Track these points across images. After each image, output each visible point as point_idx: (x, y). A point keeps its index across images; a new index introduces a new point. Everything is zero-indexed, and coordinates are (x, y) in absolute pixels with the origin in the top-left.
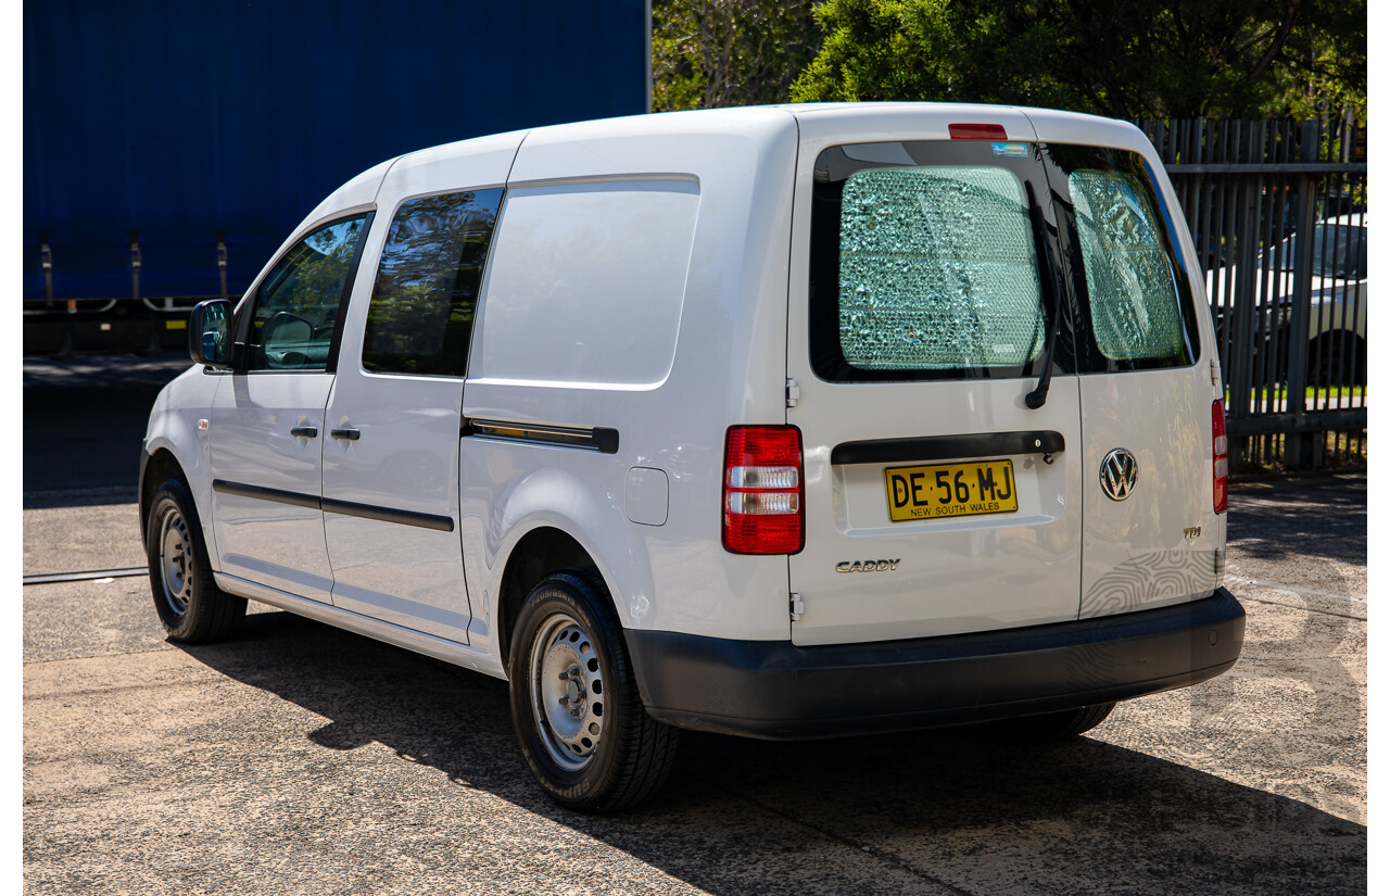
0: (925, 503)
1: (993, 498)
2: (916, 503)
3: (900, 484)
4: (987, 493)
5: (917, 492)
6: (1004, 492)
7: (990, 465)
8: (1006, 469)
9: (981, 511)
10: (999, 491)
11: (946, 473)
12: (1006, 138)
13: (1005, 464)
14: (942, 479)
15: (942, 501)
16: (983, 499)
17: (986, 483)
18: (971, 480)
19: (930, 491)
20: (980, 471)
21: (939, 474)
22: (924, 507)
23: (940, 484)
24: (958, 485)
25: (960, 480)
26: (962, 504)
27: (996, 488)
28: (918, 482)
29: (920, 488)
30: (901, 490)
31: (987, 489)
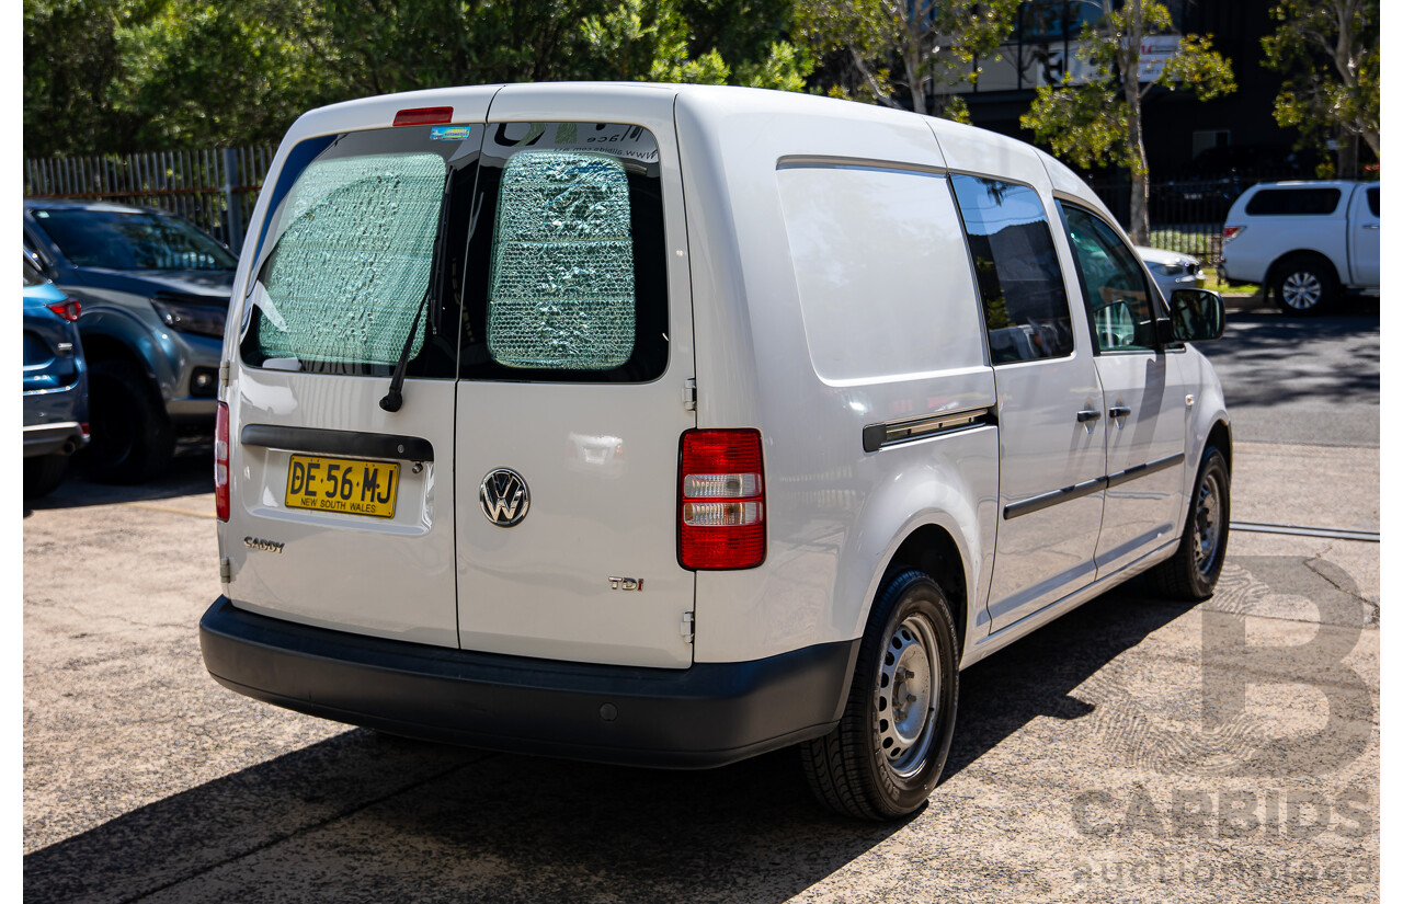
0: (314, 494)
1: (372, 500)
2: (308, 493)
3: (299, 473)
4: (368, 494)
5: (311, 482)
6: (384, 496)
7: (377, 465)
8: (391, 472)
9: (358, 511)
10: (379, 494)
11: (337, 468)
13: (392, 467)
14: (334, 473)
15: (328, 494)
16: (363, 499)
17: (370, 483)
18: (357, 478)
19: (321, 485)
20: (367, 470)
21: (332, 467)
22: (313, 498)
23: (330, 477)
24: (345, 481)
25: (348, 477)
26: (344, 501)
27: (377, 491)
28: (314, 472)
29: (313, 478)
30: (298, 478)
31: (369, 490)
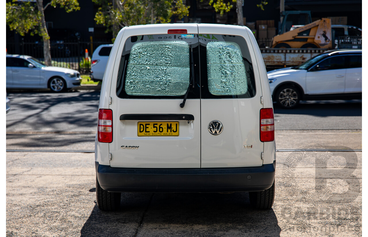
0: (149, 132)
1: (171, 132)
2: (146, 132)
3: (142, 126)
4: (169, 130)
5: (147, 129)
6: (175, 130)
7: (171, 123)
8: (176, 124)
9: (166, 135)
10: (173, 130)
11: (157, 124)
12: (187, 33)
13: (176, 123)
14: (155, 126)
15: (154, 131)
16: (167, 132)
17: (169, 127)
18: (165, 127)
19: (151, 129)
20: (168, 125)
21: (154, 124)
22: (149, 133)
23: (154, 127)
24: (160, 128)
25: (161, 126)
26: (161, 133)
27: (172, 129)
28: (147, 126)
29: (148, 128)
30: (142, 128)
31: (169, 129)
